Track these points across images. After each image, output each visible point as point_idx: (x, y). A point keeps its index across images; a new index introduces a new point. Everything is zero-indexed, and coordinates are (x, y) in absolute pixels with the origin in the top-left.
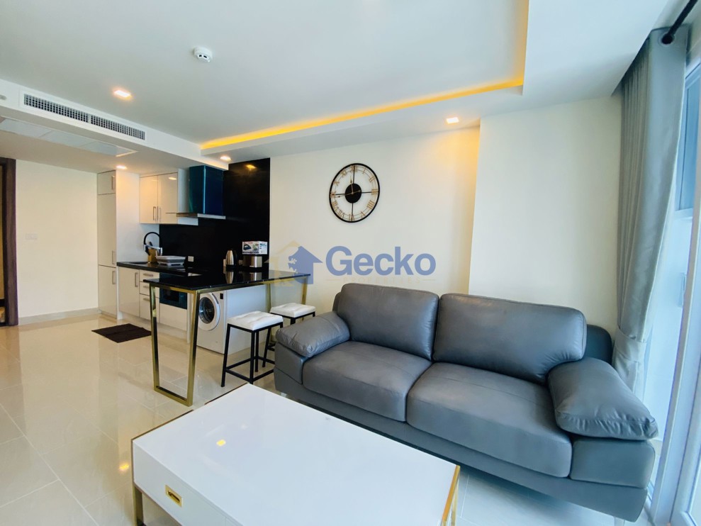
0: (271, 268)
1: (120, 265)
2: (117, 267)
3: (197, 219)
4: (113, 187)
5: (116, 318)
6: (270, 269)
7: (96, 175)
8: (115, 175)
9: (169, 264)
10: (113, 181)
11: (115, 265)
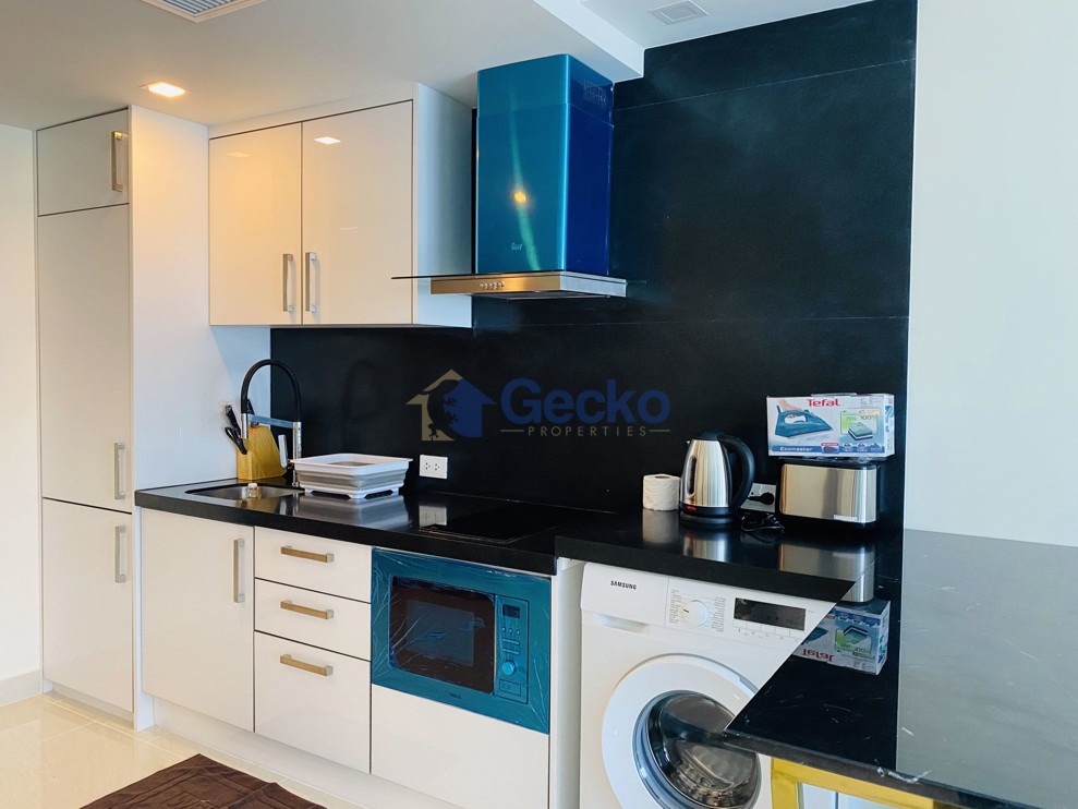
0: (911, 520)
1: (145, 500)
2: (135, 510)
3: (468, 302)
4: (118, 180)
5: (131, 725)
6: (907, 525)
7: (29, 135)
8: (127, 130)
9: (358, 495)
10: (117, 150)
11: (129, 503)
